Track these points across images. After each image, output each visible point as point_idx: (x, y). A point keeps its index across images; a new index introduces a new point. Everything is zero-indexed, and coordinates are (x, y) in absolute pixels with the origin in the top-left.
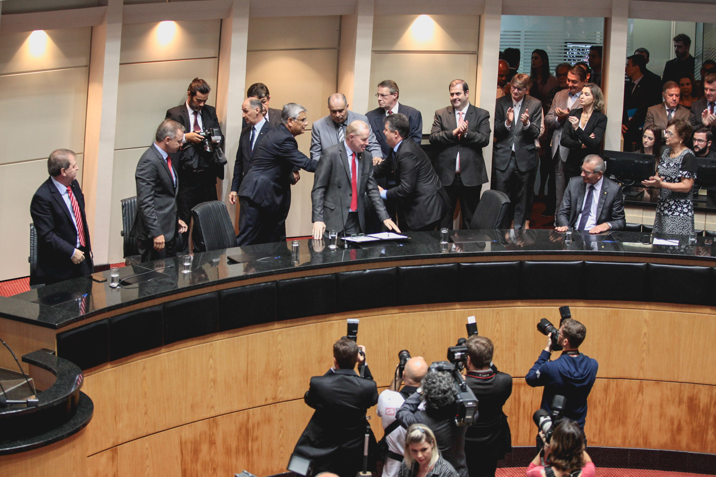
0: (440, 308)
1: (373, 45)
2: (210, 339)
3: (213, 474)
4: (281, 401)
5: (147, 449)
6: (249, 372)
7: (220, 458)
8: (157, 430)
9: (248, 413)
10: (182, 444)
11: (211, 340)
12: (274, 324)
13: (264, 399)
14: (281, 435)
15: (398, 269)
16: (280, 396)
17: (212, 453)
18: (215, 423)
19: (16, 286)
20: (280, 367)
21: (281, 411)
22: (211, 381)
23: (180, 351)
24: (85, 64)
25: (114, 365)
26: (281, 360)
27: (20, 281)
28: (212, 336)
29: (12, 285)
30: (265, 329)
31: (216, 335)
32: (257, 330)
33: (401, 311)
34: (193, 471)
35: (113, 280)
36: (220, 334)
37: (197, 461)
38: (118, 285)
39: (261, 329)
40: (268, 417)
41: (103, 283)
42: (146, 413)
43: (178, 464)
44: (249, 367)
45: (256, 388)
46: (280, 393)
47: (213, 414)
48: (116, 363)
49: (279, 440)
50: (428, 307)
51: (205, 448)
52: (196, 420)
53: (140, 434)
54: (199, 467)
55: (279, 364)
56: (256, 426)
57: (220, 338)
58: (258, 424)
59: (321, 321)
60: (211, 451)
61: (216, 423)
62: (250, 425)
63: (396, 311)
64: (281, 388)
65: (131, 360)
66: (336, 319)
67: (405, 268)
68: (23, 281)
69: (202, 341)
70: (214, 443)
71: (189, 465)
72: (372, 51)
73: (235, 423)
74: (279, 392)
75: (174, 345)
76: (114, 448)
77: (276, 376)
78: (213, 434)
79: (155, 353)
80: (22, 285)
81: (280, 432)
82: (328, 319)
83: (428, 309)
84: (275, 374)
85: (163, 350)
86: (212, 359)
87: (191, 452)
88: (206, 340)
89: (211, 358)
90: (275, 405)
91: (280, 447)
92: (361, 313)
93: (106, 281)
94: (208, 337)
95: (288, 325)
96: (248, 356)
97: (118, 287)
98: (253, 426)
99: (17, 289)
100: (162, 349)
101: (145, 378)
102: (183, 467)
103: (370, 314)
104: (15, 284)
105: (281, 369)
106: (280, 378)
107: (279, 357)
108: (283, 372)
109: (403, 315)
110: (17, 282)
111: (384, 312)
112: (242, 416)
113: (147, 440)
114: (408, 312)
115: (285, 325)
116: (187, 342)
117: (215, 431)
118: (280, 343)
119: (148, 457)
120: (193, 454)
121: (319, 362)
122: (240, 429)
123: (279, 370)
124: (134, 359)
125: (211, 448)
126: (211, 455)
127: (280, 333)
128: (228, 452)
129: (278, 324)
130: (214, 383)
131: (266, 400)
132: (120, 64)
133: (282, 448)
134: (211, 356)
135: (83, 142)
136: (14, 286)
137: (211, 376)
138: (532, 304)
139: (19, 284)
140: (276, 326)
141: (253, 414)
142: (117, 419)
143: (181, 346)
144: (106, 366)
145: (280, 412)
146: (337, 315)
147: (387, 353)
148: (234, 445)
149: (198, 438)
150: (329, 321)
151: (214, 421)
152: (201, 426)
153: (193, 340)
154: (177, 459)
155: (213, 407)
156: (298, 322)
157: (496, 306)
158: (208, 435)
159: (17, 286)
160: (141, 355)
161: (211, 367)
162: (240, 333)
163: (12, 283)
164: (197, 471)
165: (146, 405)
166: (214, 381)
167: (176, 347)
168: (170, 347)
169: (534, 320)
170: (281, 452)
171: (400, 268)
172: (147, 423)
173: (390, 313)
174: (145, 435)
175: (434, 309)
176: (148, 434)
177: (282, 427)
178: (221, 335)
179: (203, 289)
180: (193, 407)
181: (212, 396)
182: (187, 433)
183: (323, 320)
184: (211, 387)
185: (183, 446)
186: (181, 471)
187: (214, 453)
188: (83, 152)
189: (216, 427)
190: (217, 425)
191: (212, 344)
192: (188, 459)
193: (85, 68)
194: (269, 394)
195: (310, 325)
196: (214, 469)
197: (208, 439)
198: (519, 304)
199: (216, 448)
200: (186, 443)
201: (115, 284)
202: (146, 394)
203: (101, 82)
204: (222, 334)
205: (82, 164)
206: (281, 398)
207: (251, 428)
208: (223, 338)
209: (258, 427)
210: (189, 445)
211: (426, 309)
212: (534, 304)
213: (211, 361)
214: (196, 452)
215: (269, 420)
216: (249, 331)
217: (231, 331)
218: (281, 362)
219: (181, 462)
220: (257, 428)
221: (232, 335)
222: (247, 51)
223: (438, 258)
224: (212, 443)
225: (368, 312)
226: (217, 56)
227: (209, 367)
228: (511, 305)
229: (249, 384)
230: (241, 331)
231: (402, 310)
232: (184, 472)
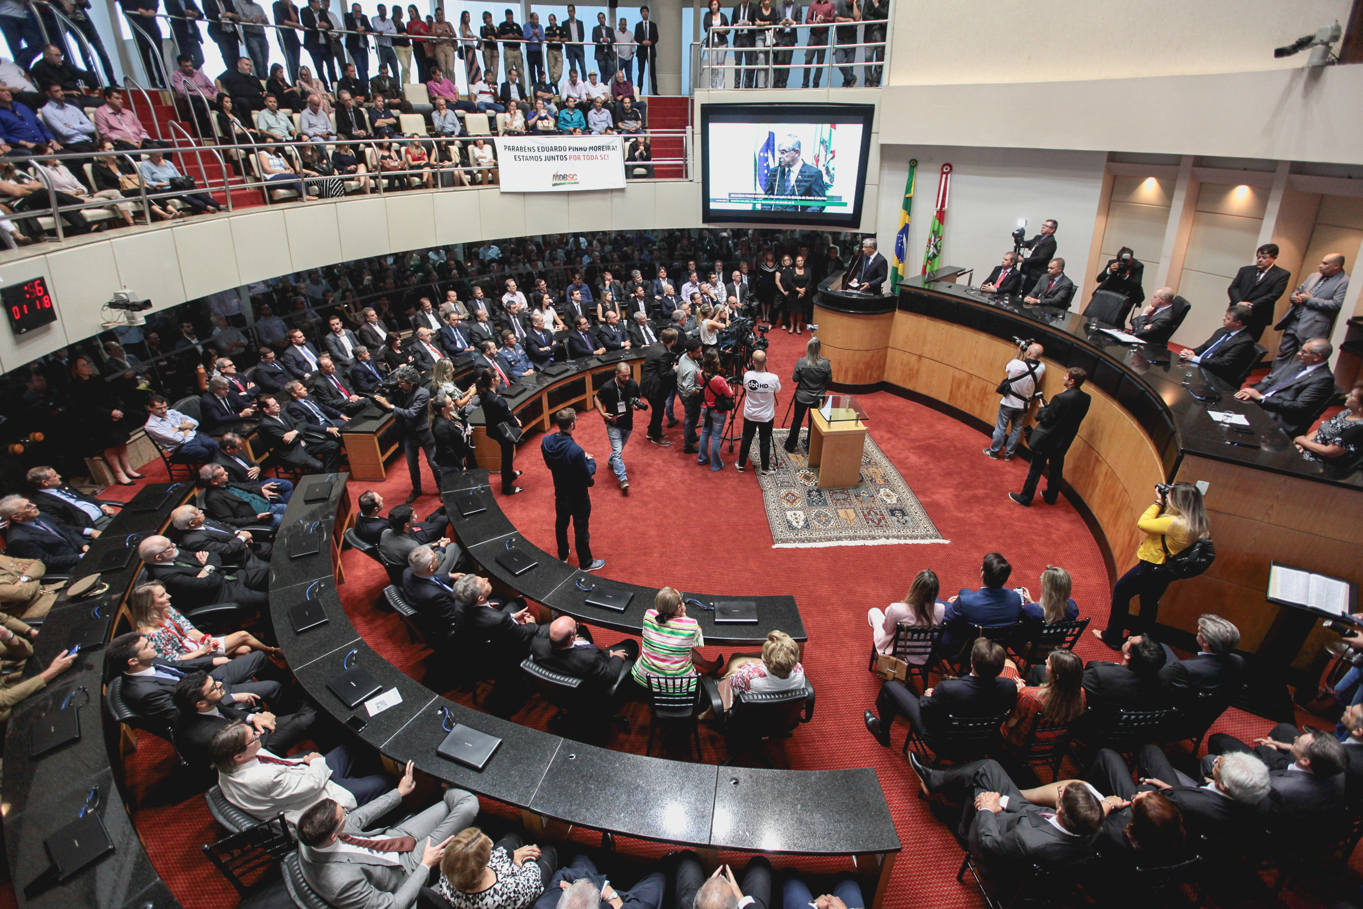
2: (980, 334)
3: (964, 402)
5: (936, 367)
6: (993, 362)
7: (970, 398)
8: (943, 362)
9: (987, 382)
10: (954, 378)
17: (966, 391)
25: (928, 318)
31: (983, 333)
34: (955, 393)
36: (985, 334)
37: (958, 390)
42: (939, 350)
43: (949, 385)
45: (993, 372)
47: (972, 373)
51: (964, 387)
52: (962, 369)
53: (934, 358)
54: (959, 394)
62: (986, 389)
71: (954, 389)
73: (980, 384)
76: (920, 357)
78: (969, 382)
79: (951, 325)
85: (955, 325)
87: (957, 383)
94: (979, 332)
96: (994, 353)
101: (942, 333)
112: (984, 383)
113: (937, 363)
119: (936, 371)
124: (939, 321)
125: (966, 389)
128: (974, 397)
137: (974, 352)
142: (924, 343)
144: (924, 317)
148: (977, 396)
149: (961, 379)
151: (970, 376)
152: (964, 375)
154: (949, 382)
155: (971, 368)
158: (967, 381)
160: (944, 321)
161: (976, 348)
164: (957, 395)
165: (940, 346)
166: (976, 356)
168: (958, 325)
171: (1074, 343)
172: (938, 355)
174: (936, 360)
176: (939, 361)
180: (963, 363)
181: (973, 363)
182: (957, 374)
184: (973, 357)
186: (950, 390)
187: (968, 393)
190: (971, 379)
191: (978, 336)
192: (955, 386)
197: (966, 383)
199: (968, 390)
202: (941, 341)
207: (987, 392)
210: (956, 380)
213: (977, 345)
214: (959, 386)
219: (951, 386)
220: (989, 394)
224: (968, 387)
232: (951, 392)
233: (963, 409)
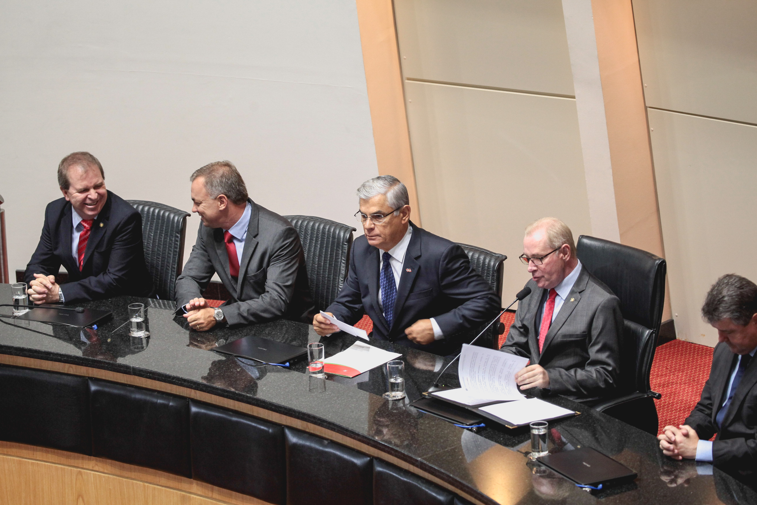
2: (80, 463)
11: (80, 466)
12: (191, 483)
28: (83, 459)
31: (89, 460)
39: (171, 483)
57: (96, 468)
69: (63, 460)
75: (11, 447)
88: (72, 462)
89: (81, 499)
94: (75, 458)
95: (216, 496)
115: (210, 494)
129: (197, 484)
134: (80, 495)
153: (47, 452)
167: (14, 450)
178: (99, 464)
191: (81, 473)
208: (101, 470)
216: (150, 478)
221: (118, 472)
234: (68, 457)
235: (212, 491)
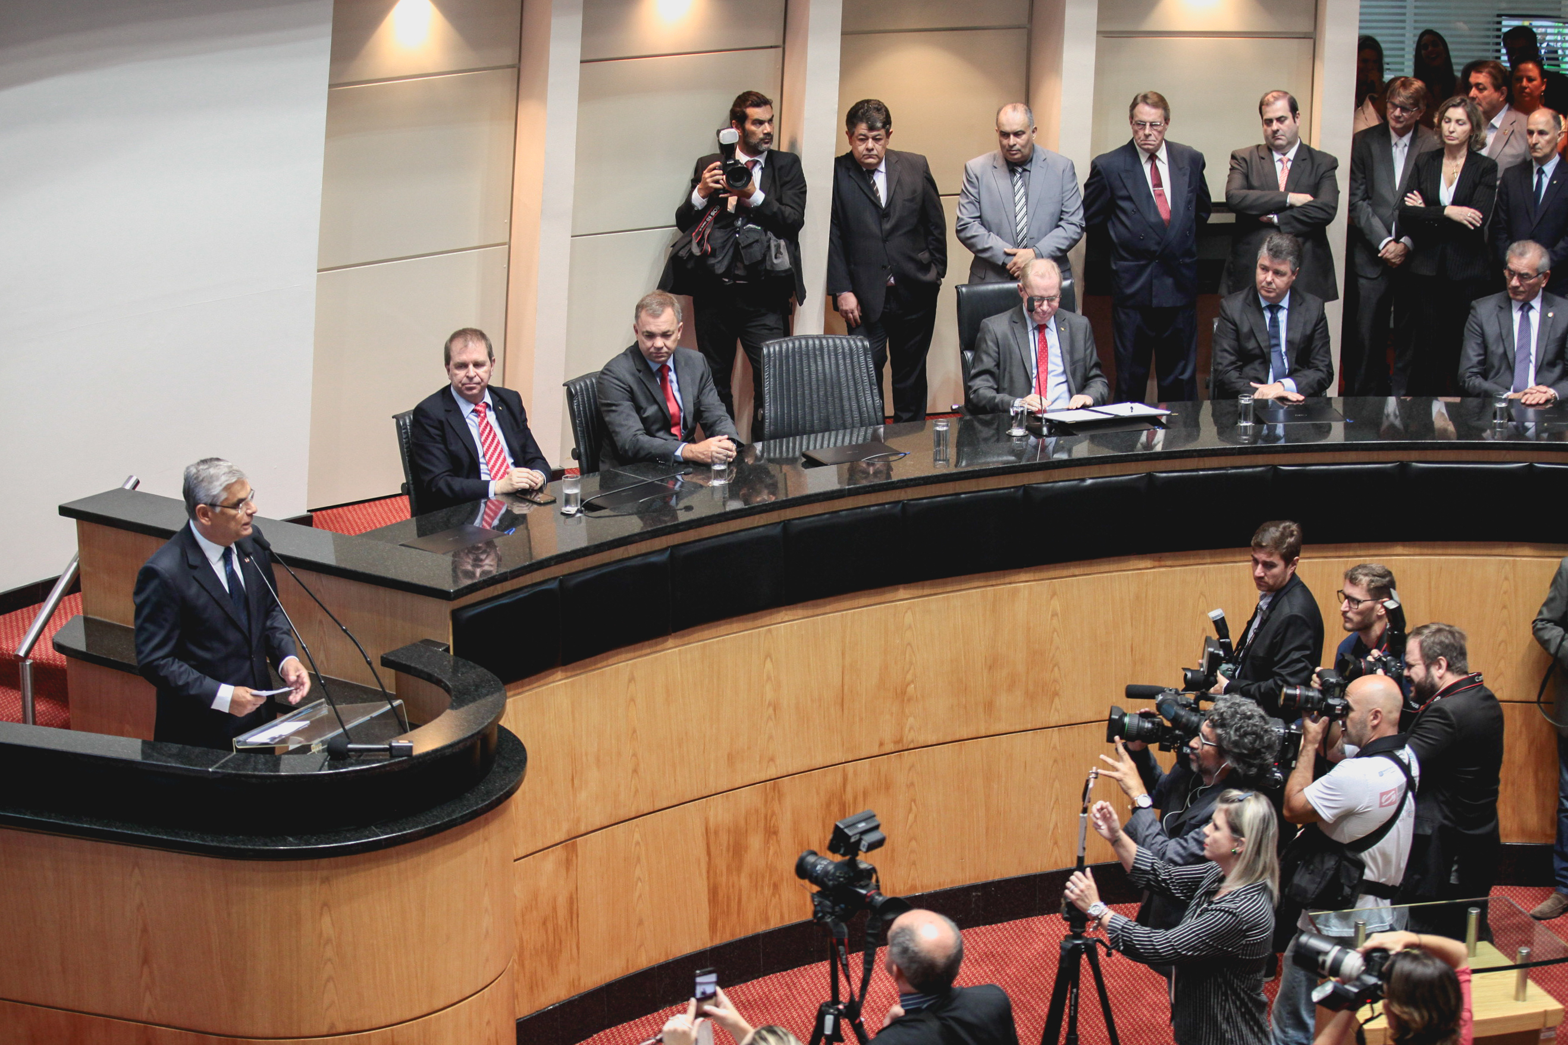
0: (1237, 558)
1: (1101, 19)
2: (767, 620)
3: (774, 895)
4: (912, 746)
5: (638, 843)
6: (846, 688)
7: (787, 864)
8: (657, 807)
9: (844, 771)
10: (709, 834)
11: (769, 623)
12: (898, 590)
13: (878, 743)
14: (911, 817)
15: (1150, 476)
16: (912, 737)
17: (771, 852)
18: (776, 792)
19: (372, 515)
20: (909, 677)
21: (912, 767)
22: (770, 704)
23: (704, 644)
24: (509, 63)
25: (569, 674)
26: (911, 663)
27: (381, 504)
28: (771, 614)
29: (365, 512)
30: (877, 599)
31: (778, 612)
32: (863, 601)
33: (1157, 564)
34: (731, 890)
35: (568, 501)
36: (786, 610)
37: (739, 869)
38: (579, 511)
39: (873, 600)
40: (886, 781)
41: (549, 507)
42: (635, 771)
43: (700, 874)
44: (847, 678)
45: (861, 719)
46: (909, 731)
47: (772, 772)
48: (574, 669)
49: (908, 827)
50: (1211, 556)
51: (755, 842)
52: (737, 786)
53: (623, 814)
54: (744, 881)
55: (908, 672)
56: (860, 799)
57: (786, 618)
58: (865, 794)
59: (994, 583)
60: (769, 849)
61: (779, 791)
62: (849, 796)
63: (1148, 563)
64: (911, 720)
65: (605, 663)
66: (1024, 579)
67: (1164, 475)
68: (387, 504)
69: (750, 624)
70: (775, 833)
71: (724, 879)
72: (1098, 32)
73: (818, 793)
74: (907, 730)
75: (693, 633)
76: (570, 842)
77: (902, 695)
78: (773, 814)
79: (655, 649)
80: (386, 512)
81: (911, 809)
82: (1007, 580)
83: (1213, 560)
84: (899, 691)
85: (670, 642)
86: (771, 660)
87: (728, 850)
88: (759, 622)
89: (769, 659)
90: (900, 755)
91: (910, 841)
92: (1075, 566)
93: (554, 502)
94: (762, 617)
95: (927, 591)
96: (843, 654)
97: (579, 515)
98: (855, 799)
99: (375, 521)
100: (667, 640)
101: (633, 700)
102: (712, 881)
103: (1095, 569)
104: (370, 511)
105: (912, 682)
106: (909, 700)
107: (907, 659)
108: (915, 688)
109: (1163, 573)
110: (376, 506)
111: (1123, 566)
112: (832, 778)
113: (637, 825)
114: (1171, 566)
115: (920, 592)
116: (720, 625)
117: (776, 807)
118: (910, 627)
119: (639, 859)
120: (731, 854)
121: (990, 667)
122: (828, 805)
123: (908, 684)
124: (610, 661)
125: (768, 842)
126: (768, 856)
127: (909, 608)
129: (905, 588)
130: (775, 710)
131: (881, 744)
132: (582, 62)
133: (913, 843)
134: (768, 656)
135: (507, 221)
136: (368, 514)
137: (769, 695)
138: (1425, 551)
139: (378, 511)
140: (902, 593)
141: (855, 773)
142: (576, 782)
143: (707, 633)
144: (554, 676)
145: (910, 769)
146: (1026, 572)
147: (1128, 650)
148: (815, 837)
149: (742, 823)
150: (1010, 583)
151: (774, 790)
152: (748, 798)
153: (731, 623)
154: (699, 865)
155: (772, 759)
156: (945, 584)
157: (1351, 553)
158: (763, 816)
159: (375, 515)
160: (627, 652)
161: (769, 678)
162: (828, 608)
163: (366, 508)
164: (740, 890)
165: (635, 755)
166: (775, 707)
167: (696, 636)
168: (683, 636)
169: (1430, 583)
170: (912, 852)
171: (1155, 476)
172: (637, 791)
173: (1135, 567)
174: (633, 815)
175: (1225, 559)
176: (640, 814)
177: (914, 801)
178: (789, 612)
179: (752, 517)
180: (731, 758)
181: (771, 737)
182: (719, 812)
183: (999, 582)
184: (770, 718)
185: (712, 837)
186: (706, 889)
187: (775, 853)
188: (508, 240)
189: (780, 803)
190: (781, 796)
191: (770, 631)
192: (721, 863)
193: (510, 70)
194: (887, 733)
195: (970, 591)
196: (776, 886)
197: (762, 824)
198: (1399, 549)
199: (778, 842)
200: (716, 833)
201: (572, 509)
202: (634, 731)
203: (542, 97)
204: (790, 609)
205: (506, 266)
206: (913, 741)
207: (851, 801)
208: (792, 618)
209: (864, 800)
210: (724, 838)
211: (1209, 561)
212: (1430, 552)
213: (769, 665)
214: (738, 850)
215: (886, 786)
216: (847, 604)
217: (810, 603)
218: (912, 667)
219: (708, 872)
220: (862, 802)
221: (810, 612)
222: (843, 34)
223: (1233, 454)
224: (771, 832)
225: (1091, 565)
226: (780, 43)
227: (765, 678)
228: (1382, 552)
229: (846, 711)
230: (830, 603)
231: (1159, 561)
232: (713, 892)
233: (774, 924)
234: (755, 619)
235: (923, 588)
